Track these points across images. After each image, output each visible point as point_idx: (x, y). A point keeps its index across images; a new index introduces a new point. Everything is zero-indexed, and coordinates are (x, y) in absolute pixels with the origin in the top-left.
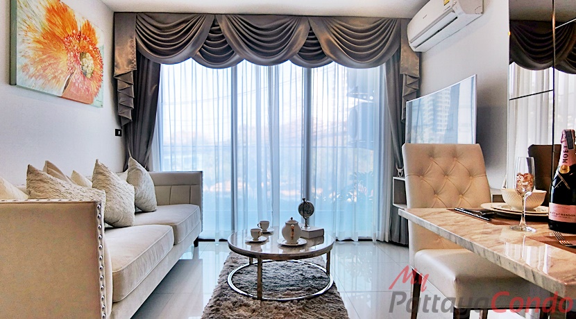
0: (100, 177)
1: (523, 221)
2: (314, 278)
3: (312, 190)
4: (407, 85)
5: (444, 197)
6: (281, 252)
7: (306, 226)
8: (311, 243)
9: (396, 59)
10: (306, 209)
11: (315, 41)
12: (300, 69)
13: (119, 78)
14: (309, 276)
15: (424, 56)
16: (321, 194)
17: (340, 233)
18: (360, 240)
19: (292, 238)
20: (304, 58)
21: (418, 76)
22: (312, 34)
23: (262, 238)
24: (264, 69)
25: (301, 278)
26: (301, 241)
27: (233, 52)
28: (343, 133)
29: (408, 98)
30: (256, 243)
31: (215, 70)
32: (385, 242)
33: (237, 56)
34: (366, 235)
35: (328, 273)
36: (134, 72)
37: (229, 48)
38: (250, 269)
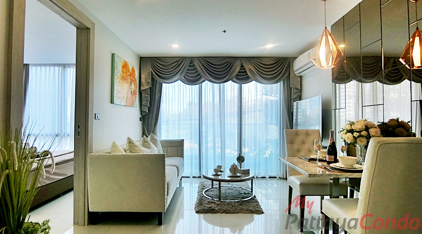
0: (146, 143)
1: (317, 161)
2: (245, 193)
3: (243, 150)
4: (294, 93)
5: (302, 153)
6: (229, 179)
7: (241, 168)
8: (244, 175)
9: (288, 79)
10: (241, 159)
11: (244, 70)
12: (236, 84)
13: (143, 92)
14: (243, 192)
15: (303, 78)
16: (248, 152)
17: (258, 173)
18: (270, 177)
19: (235, 173)
20: (237, 79)
21: (300, 88)
22: (242, 66)
23: (219, 173)
24: (216, 85)
25: (239, 193)
26: (238, 175)
27: (201, 77)
28: (260, 110)
29: (295, 100)
30: (217, 175)
31: (191, 86)
32: (284, 178)
33: (203, 79)
34: (273, 175)
35: (252, 191)
36: (150, 88)
37: (199, 74)
38: (212, 189)
